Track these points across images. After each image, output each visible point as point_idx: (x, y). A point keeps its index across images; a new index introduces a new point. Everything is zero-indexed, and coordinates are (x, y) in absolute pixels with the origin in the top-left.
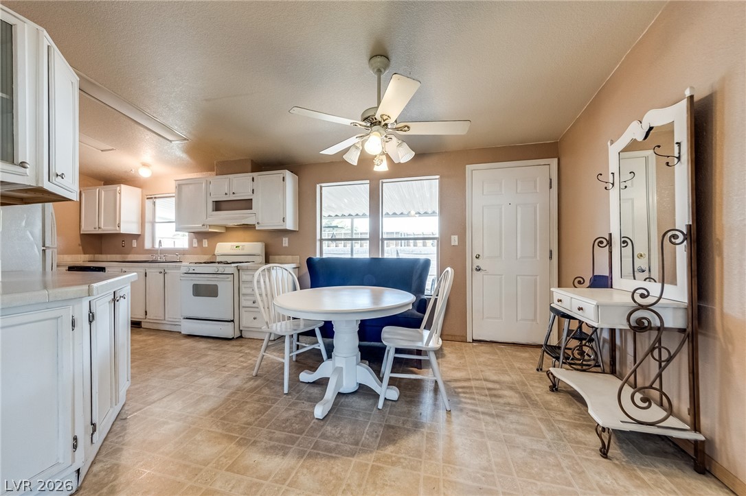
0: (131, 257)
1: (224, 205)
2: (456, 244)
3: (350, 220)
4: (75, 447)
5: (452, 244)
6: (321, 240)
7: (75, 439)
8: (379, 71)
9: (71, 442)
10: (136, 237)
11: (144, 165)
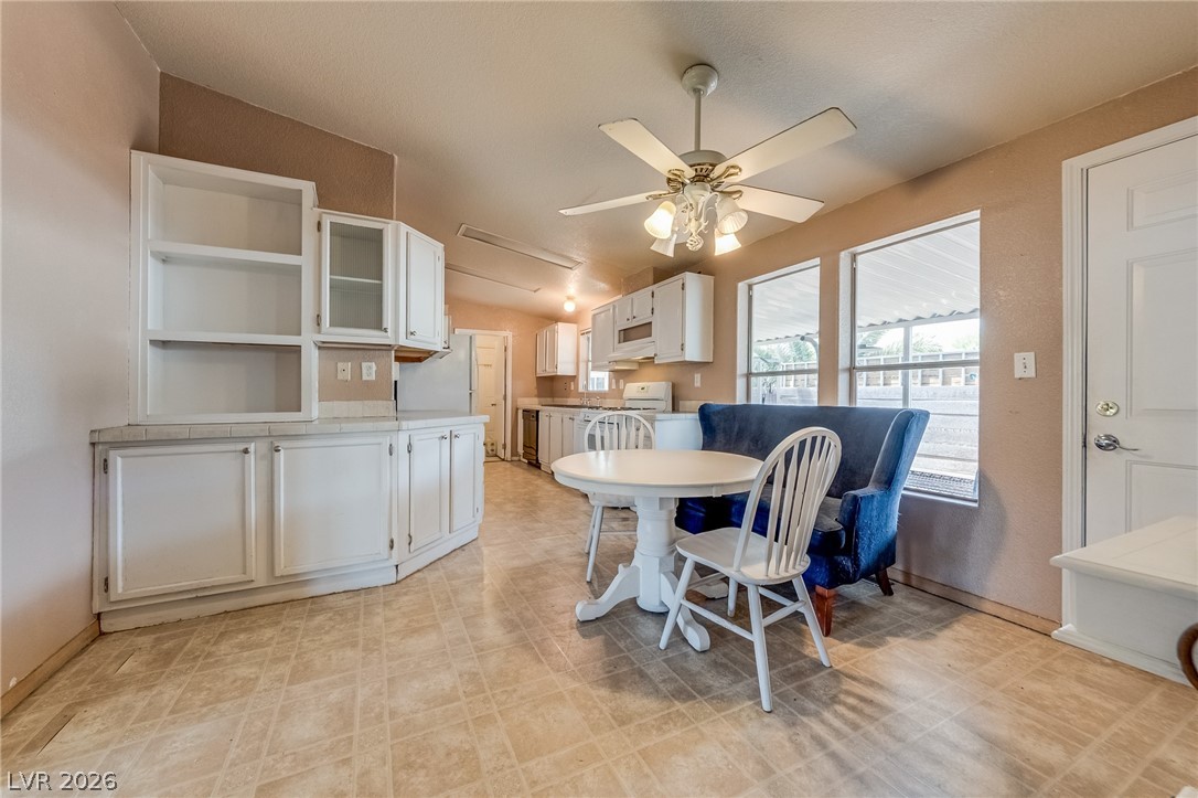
0: (571, 401)
1: (633, 333)
2: (1031, 373)
3: (902, 330)
4: (392, 547)
5: (1017, 376)
6: (749, 375)
7: (392, 541)
8: (697, 91)
9: (388, 544)
10: (574, 378)
11: (570, 298)
